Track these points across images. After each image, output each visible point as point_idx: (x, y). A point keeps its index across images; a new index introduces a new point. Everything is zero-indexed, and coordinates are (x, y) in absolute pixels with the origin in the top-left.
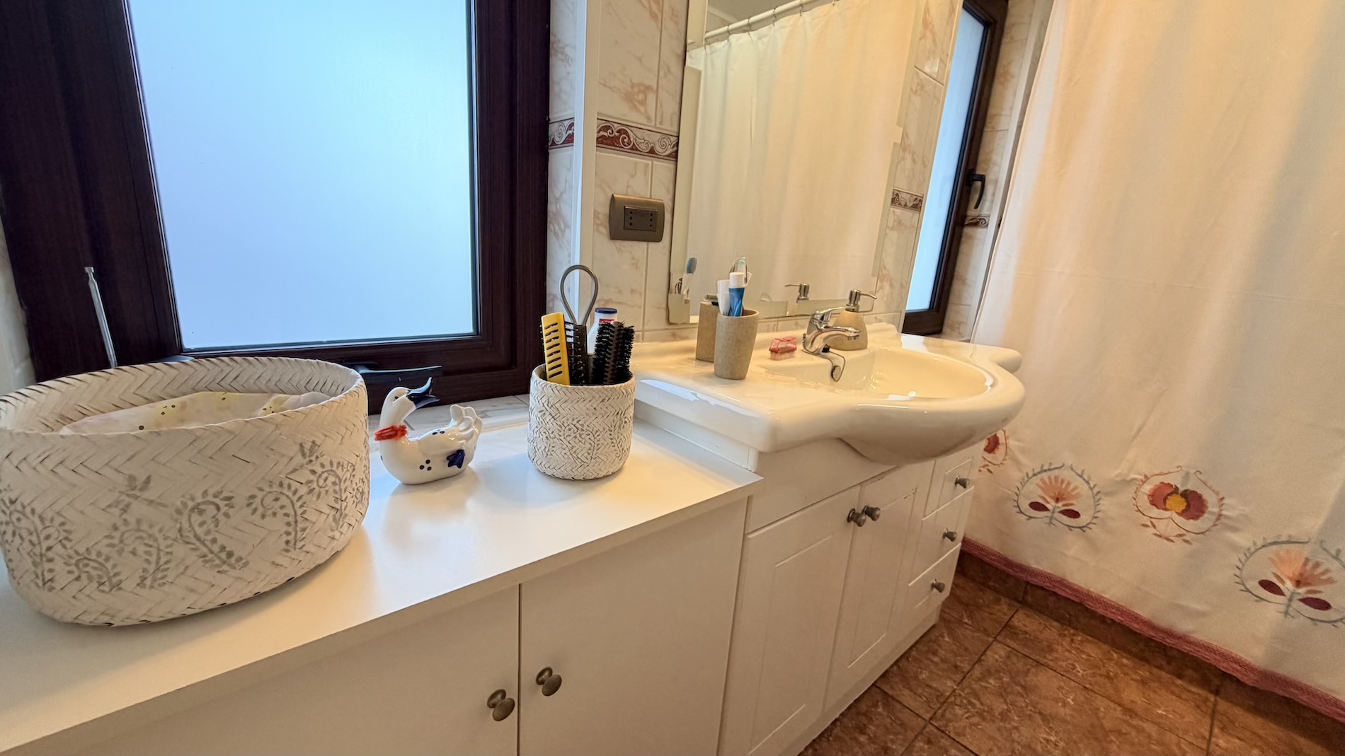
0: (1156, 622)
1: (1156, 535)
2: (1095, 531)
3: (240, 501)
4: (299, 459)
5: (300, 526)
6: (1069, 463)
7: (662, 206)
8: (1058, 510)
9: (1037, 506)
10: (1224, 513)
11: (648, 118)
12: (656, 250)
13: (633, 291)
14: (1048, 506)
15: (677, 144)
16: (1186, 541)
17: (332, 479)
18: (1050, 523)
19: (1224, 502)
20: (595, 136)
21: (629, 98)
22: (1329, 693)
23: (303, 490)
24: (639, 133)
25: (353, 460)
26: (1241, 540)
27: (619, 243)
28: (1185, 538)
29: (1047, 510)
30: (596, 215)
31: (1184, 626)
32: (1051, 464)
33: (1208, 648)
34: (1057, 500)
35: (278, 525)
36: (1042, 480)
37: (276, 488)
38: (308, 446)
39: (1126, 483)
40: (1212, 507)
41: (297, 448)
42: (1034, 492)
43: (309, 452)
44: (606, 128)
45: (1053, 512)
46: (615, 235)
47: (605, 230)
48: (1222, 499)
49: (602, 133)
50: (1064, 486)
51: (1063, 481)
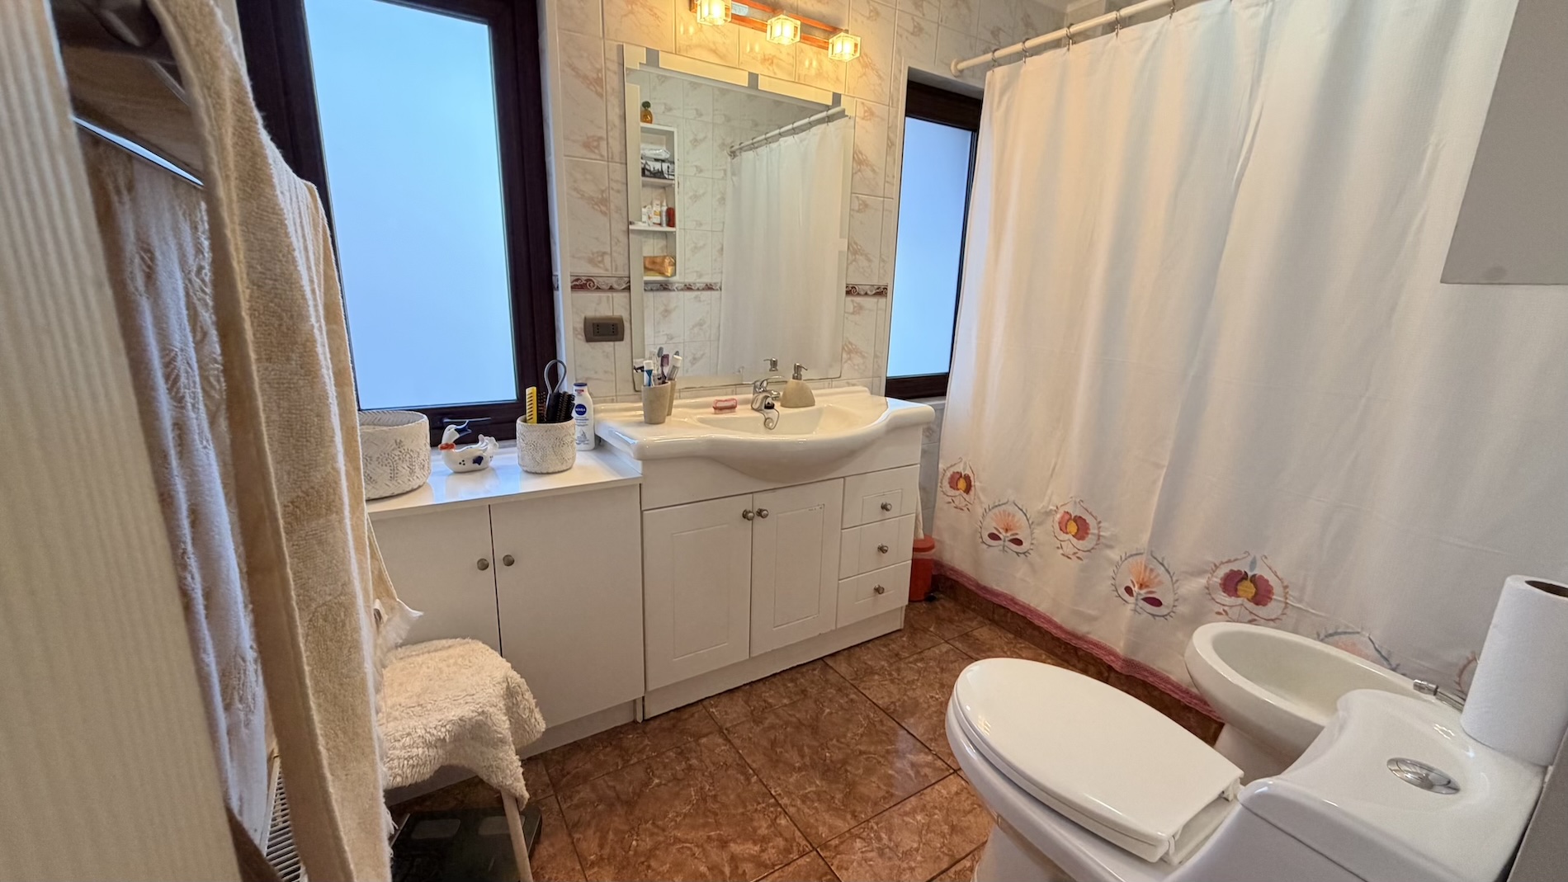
0: (1063, 625)
1: (1063, 555)
2: (1033, 556)
3: (374, 459)
4: (394, 445)
5: (396, 471)
6: (1012, 498)
7: (621, 320)
8: (1007, 539)
9: (994, 537)
10: (1102, 534)
11: (607, 270)
12: (621, 347)
13: (606, 372)
14: (1001, 536)
15: (629, 282)
16: (1078, 558)
17: (408, 455)
18: (1004, 550)
19: (1101, 525)
20: (570, 285)
21: (591, 261)
22: (1165, 673)
23: (396, 458)
24: (600, 279)
25: (418, 450)
26: (1114, 555)
27: (591, 343)
28: (1077, 555)
29: (1000, 539)
30: (575, 329)
31: (1082, 628)
32: (999, 501)
33: (1096, 645)
34: (1007, 531)
35: (388, 469)
36: (995, 514)
37: (387, 455)
38: (398, 441)
39: (1048, 513)
40: (1093, 530)
41: (394, 441)
42: (991, 526)
43: (399, 444)
44: (577, 280)
45: (1004, 541)
46: (589, 339)
47: (582, 337)
48: (1100, 522)
49: (575, 283)
50: (1010, 518)
51: (1009, 514)
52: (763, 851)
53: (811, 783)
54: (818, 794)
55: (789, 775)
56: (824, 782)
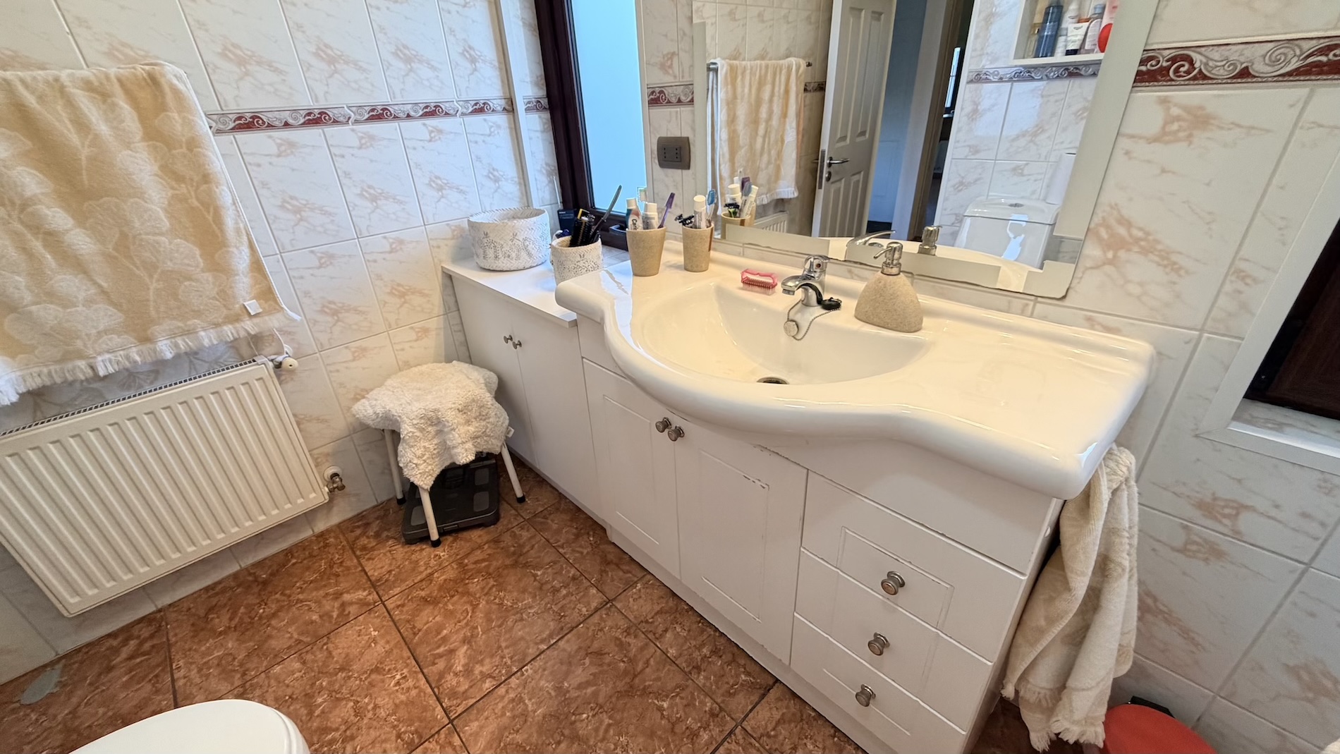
7: (687, 143)
11: (675, 77)
12: (688, 176)
20: (647, 99)
21: (662, 66)
24: (669, 89)
27: (666, 170)
44: (652, 92)
46: (661, 164)
49: (651, 97)
52: (456, 674)
53: (539, 704)
54: (525, 715)
55: (550, 678)
56: (541, 718)
